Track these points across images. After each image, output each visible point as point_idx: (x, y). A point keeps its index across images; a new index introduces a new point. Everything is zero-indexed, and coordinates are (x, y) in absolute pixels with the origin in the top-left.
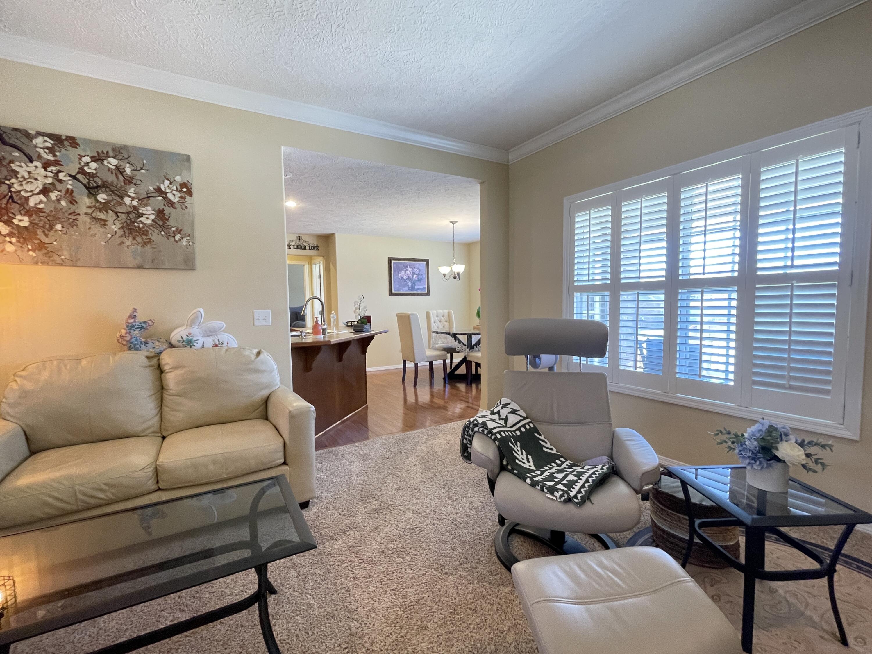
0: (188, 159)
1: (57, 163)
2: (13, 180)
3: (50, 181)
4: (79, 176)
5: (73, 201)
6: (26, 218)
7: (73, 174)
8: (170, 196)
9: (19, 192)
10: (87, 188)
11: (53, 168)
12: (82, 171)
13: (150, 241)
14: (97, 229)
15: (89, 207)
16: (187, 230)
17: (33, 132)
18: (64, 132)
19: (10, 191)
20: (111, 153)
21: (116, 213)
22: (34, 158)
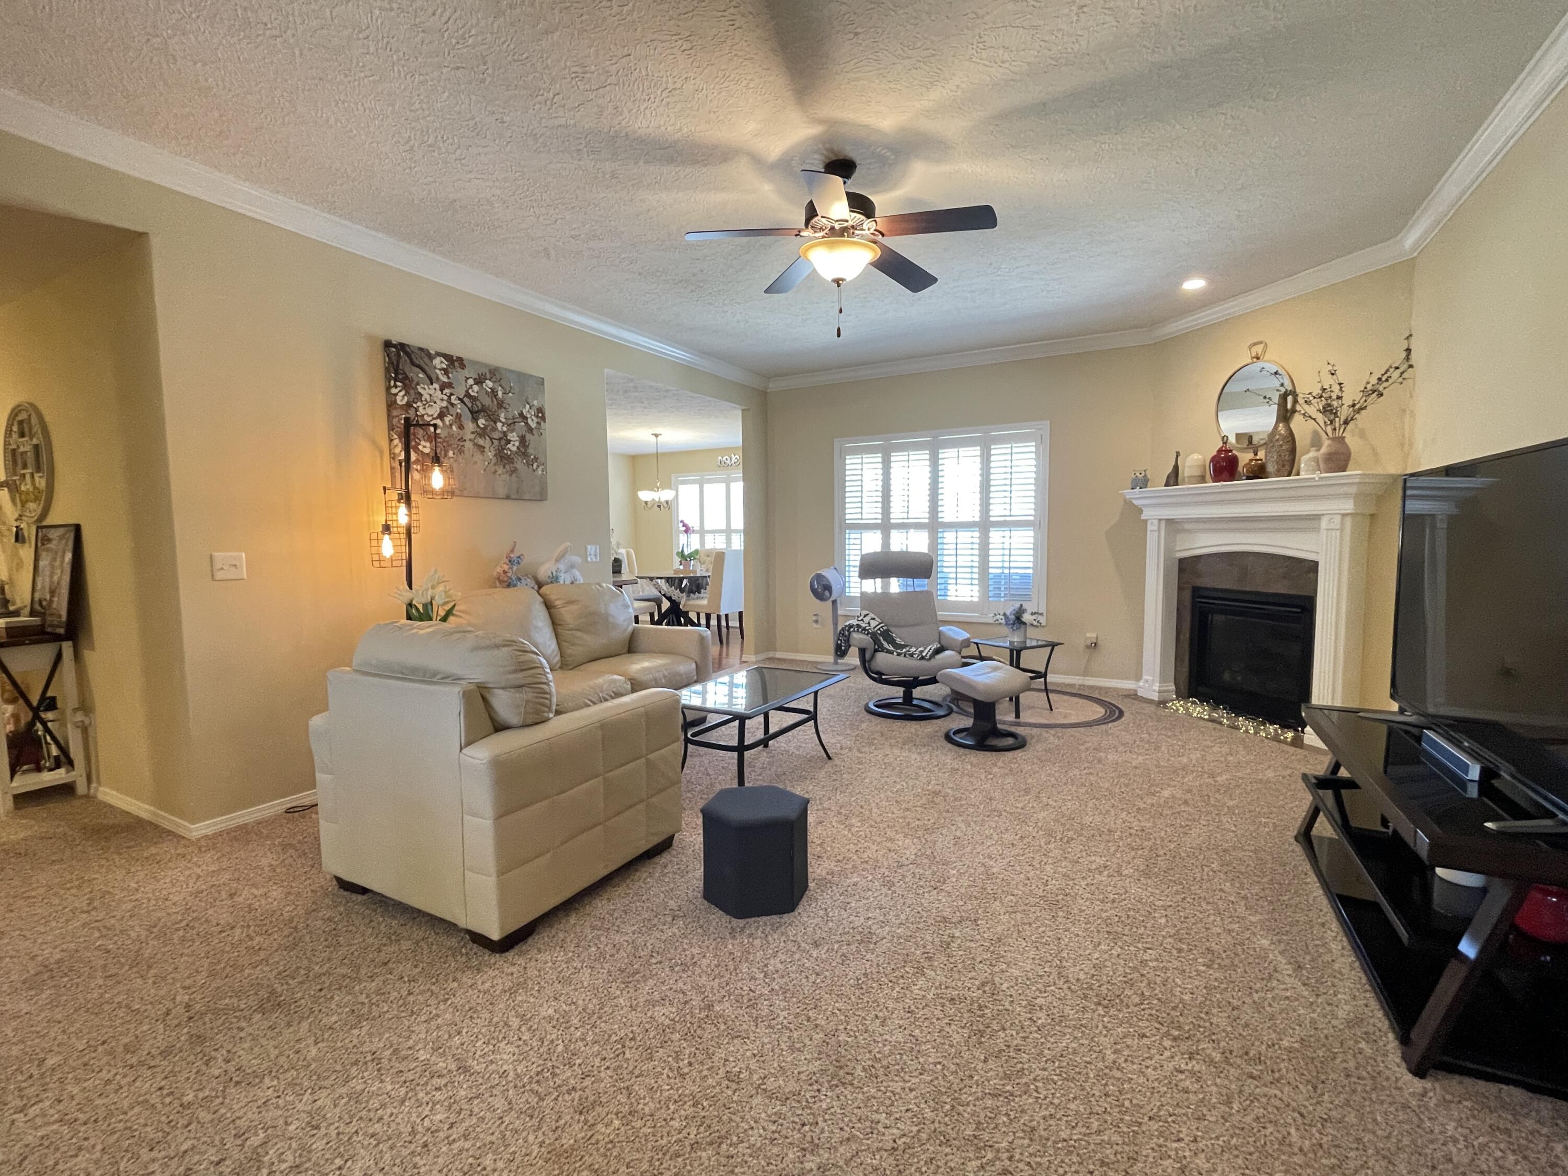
0: (541, 382)
1: (450, 385)
2: (419, 404)
3: (444, 404)
4: (466, 400)
5: (461, 427)
6: (428, 444)
7: (461, 397)
8: (529, 421)
9: (423, 416)
10: (471, 412)
11: (447, 391)
12: (468, 395)
13: (514, 471)
14: (478, 457)
15: (473, 433)
16: (541, 459)
17: (432, 352)
18: (455, 352)
19: (417, 415)
20: (488, 376)
21: (491, 439)
22: (434, 380)
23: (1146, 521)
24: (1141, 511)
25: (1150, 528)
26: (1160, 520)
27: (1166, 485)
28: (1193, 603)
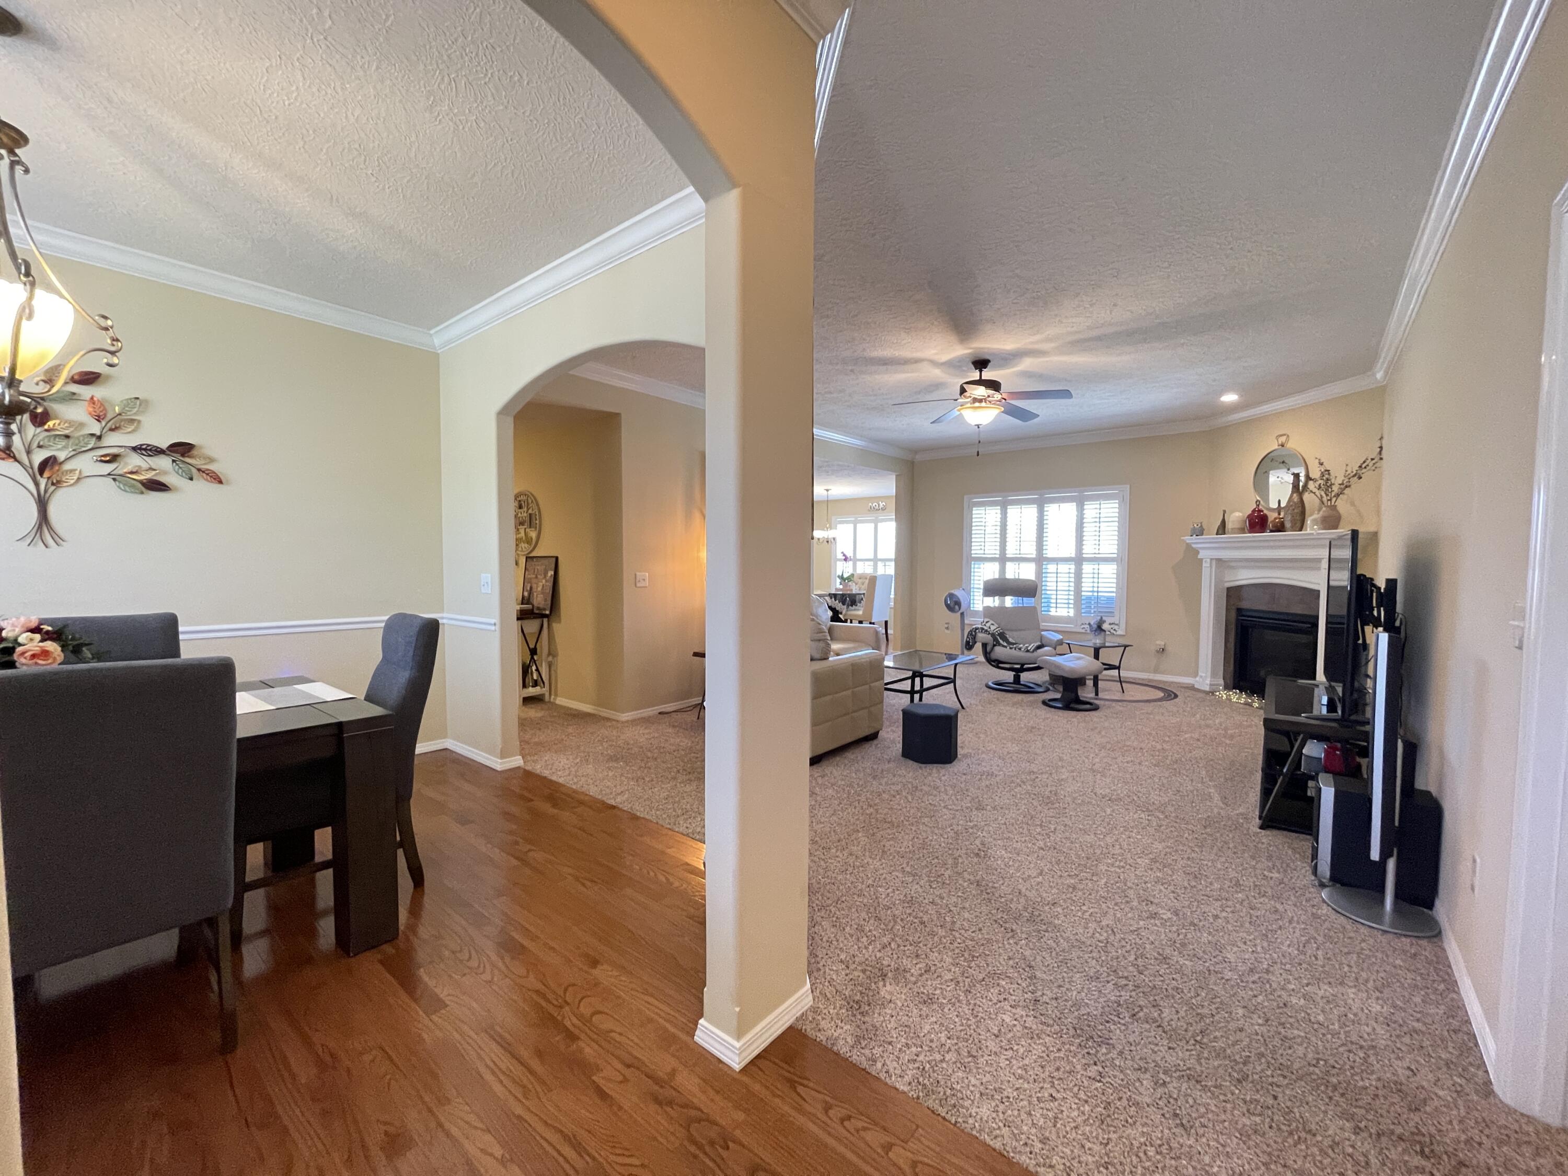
23: (1201, 560)
24: (1198, 553)
25: (1204, 565)
26: (1211, 559)
27: (1217, 534)
28: (1237, 620)
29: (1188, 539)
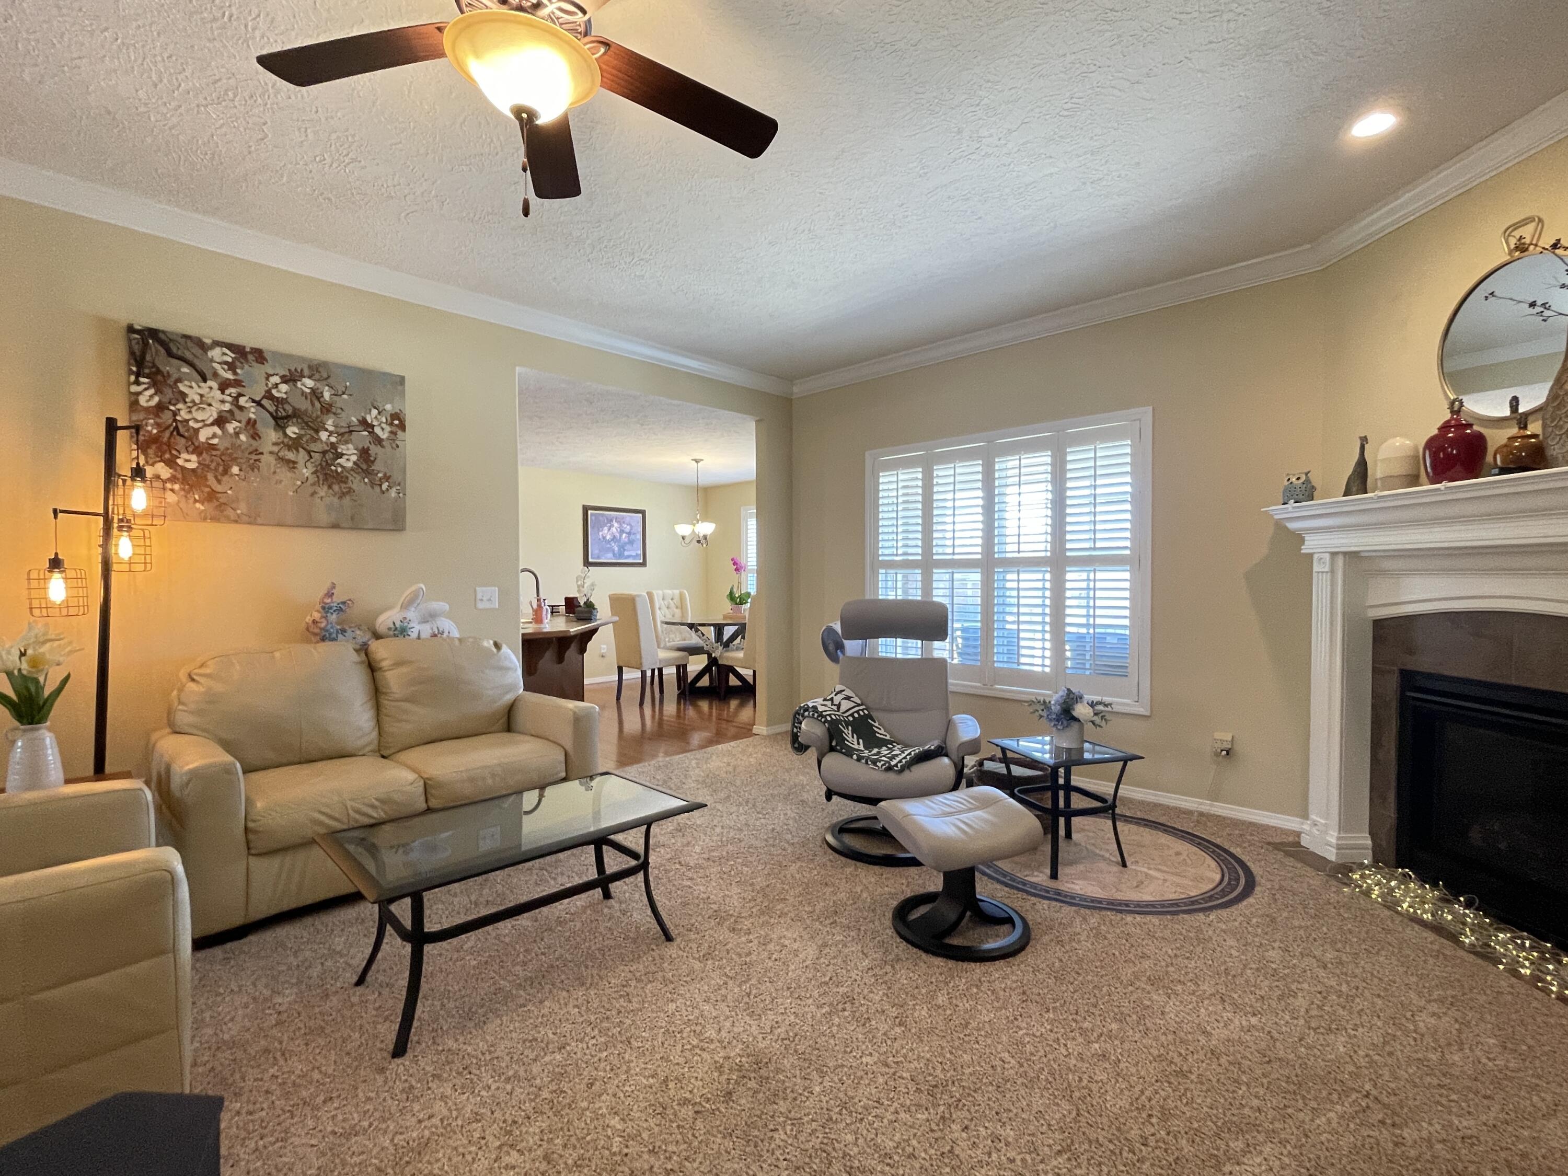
0: (402, 380)
1: (237, 383)
2: (180, 406)
3: (227, 407)
4: (265, 402)
5: (255, 436)
6: (194, 458)
7: (257, 399)
8: (377, 430)
9: (187, 421)
10: (275, 418)
11: (233, 391)
12: (269, 395)
13: (350, 491)
14: (284, 474)
15: (275, 444)
16: (396, 477)
17: (208, 341)
18: (249, 341)
19: (175, 420)
20: (306, 372)
21: (309, 452)
22: (209, 375)
23: (1311, 556)
24: (1302, 541)
25: (1316, 568)
26: (1334, 554)
27: (1344, 496)
28: (1403, 701)
29: (1279, 511)
